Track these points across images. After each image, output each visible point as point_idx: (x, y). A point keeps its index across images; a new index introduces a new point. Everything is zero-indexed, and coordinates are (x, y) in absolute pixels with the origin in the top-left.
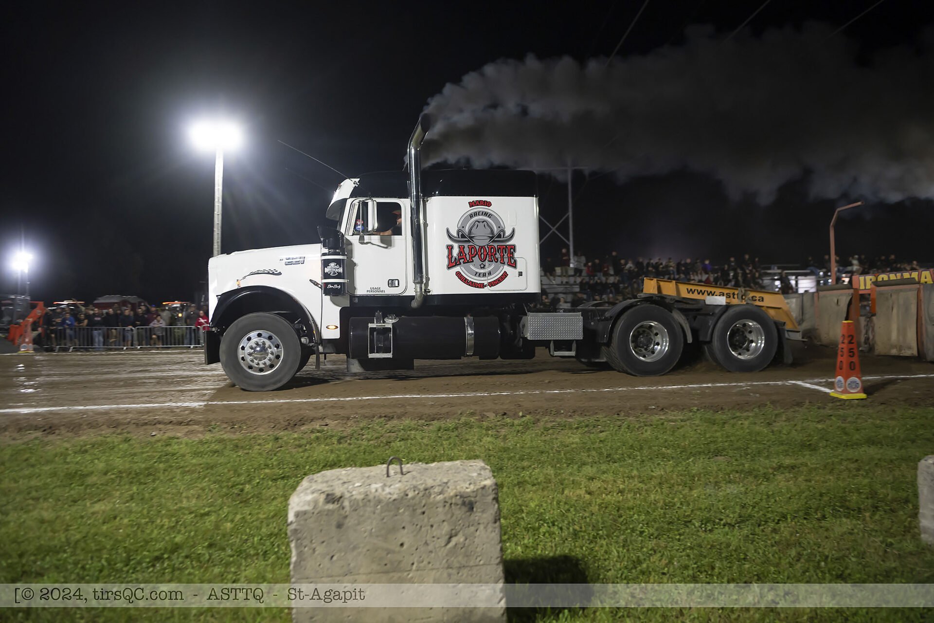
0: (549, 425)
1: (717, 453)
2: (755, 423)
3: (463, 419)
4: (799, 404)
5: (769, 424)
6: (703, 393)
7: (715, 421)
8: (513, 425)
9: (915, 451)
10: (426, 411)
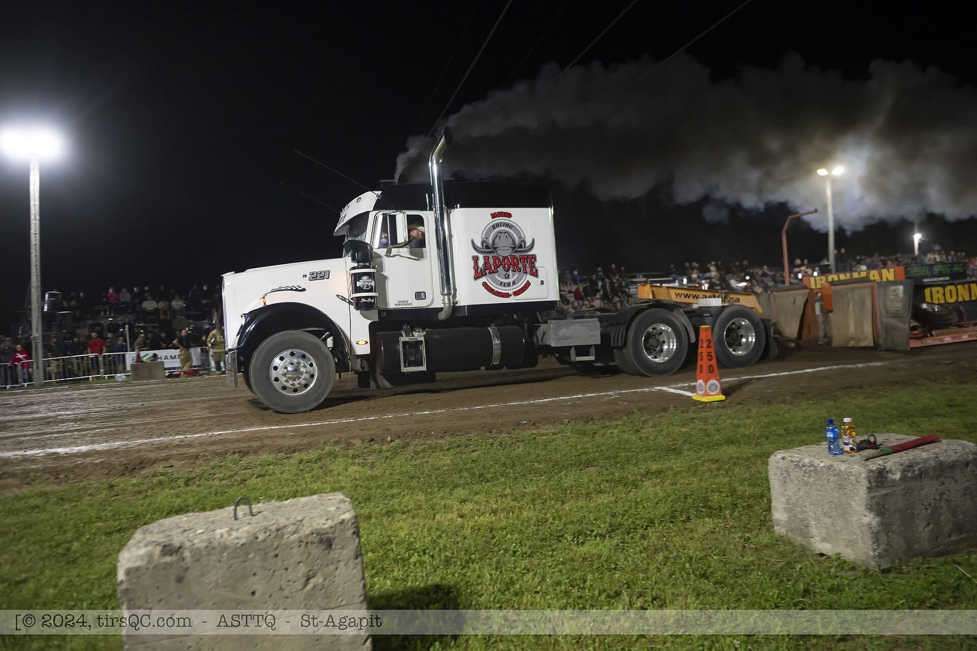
0: (419, 448)
1: (589, 464)
2: (624, 432)
3: (327, 449)
5: (637, 431)
6: (574, 405)
7: (585, 431)
8: (381, 451)
9: (767, 447)
10: (286, 443)
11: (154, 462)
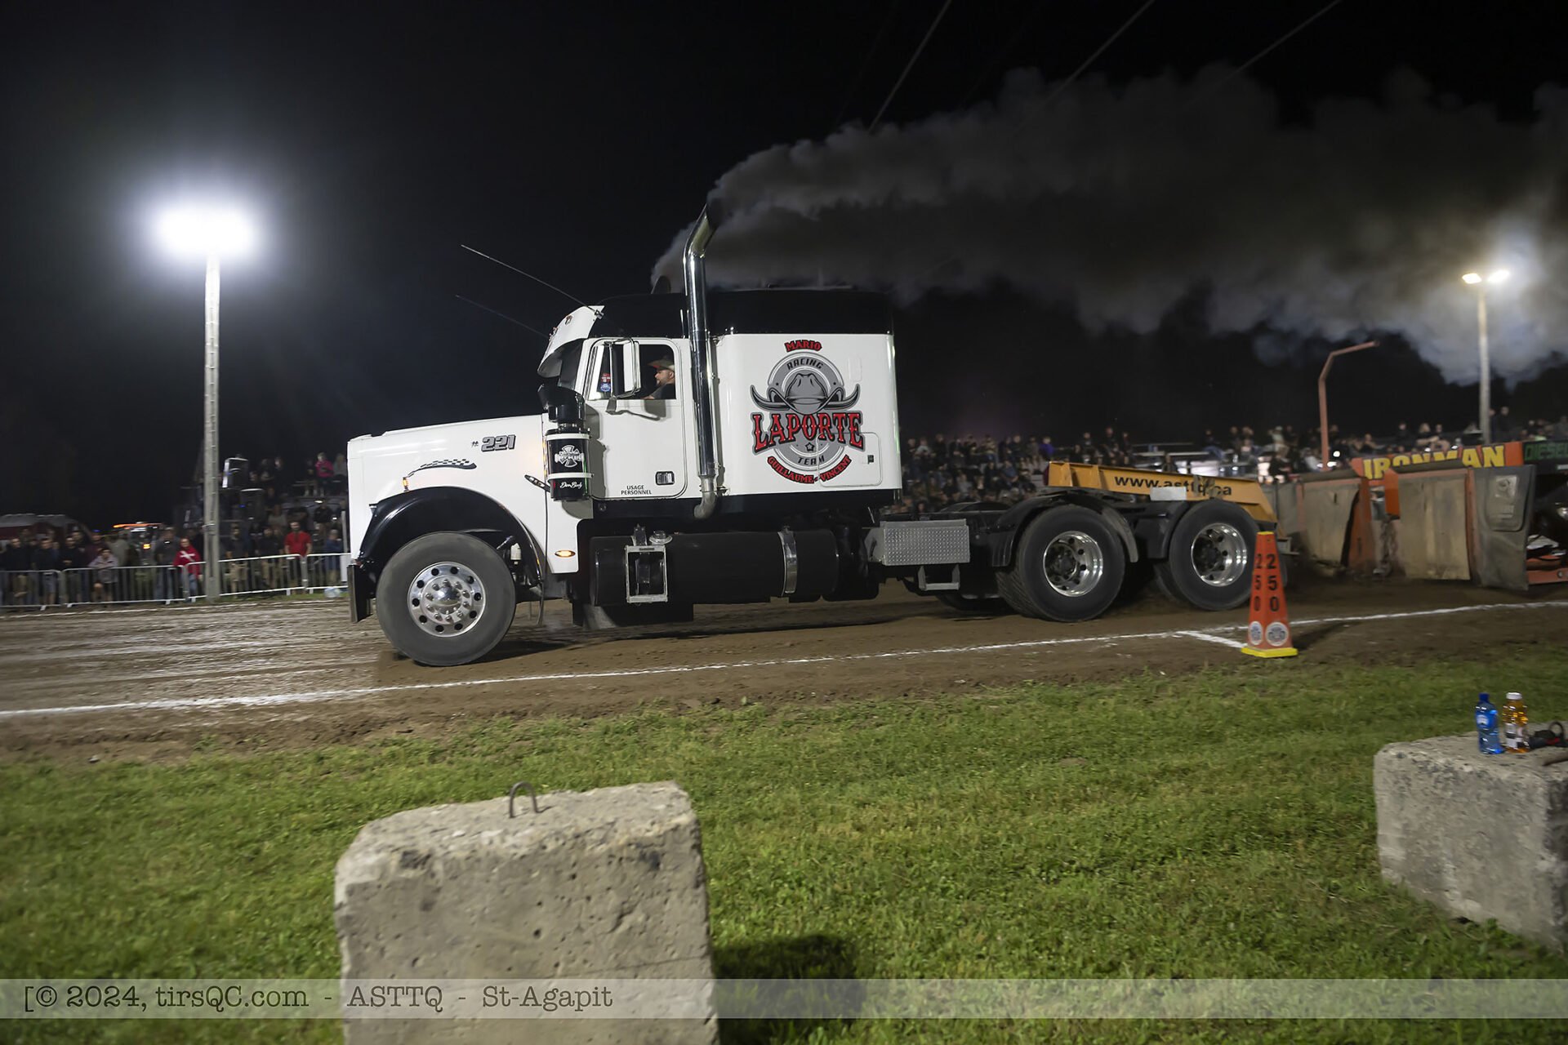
0: (792, 717)
1: (1066, 753)
2: (1125, 702)
3: (646, 713)
4: (1194, 669)
5: (1147, 702)
6: (1043, 655)
7: (1061, 700)
8: (731, 720)
9: (1369, 736)
10: (585, 701)
11: (384, 724)
